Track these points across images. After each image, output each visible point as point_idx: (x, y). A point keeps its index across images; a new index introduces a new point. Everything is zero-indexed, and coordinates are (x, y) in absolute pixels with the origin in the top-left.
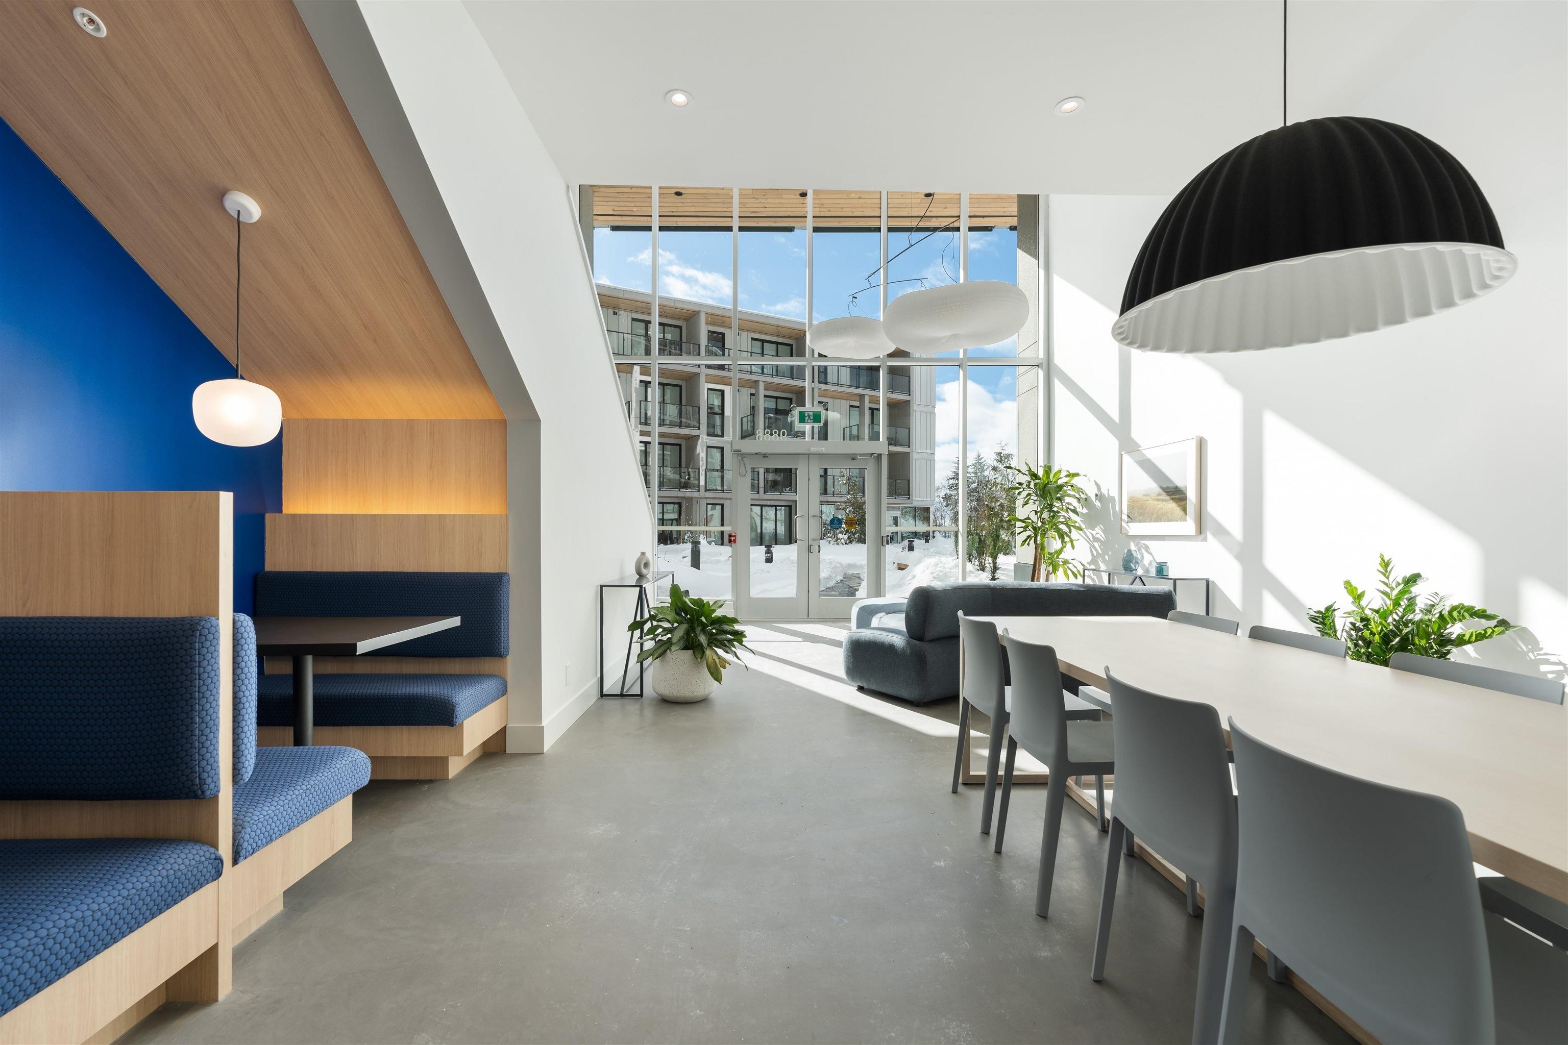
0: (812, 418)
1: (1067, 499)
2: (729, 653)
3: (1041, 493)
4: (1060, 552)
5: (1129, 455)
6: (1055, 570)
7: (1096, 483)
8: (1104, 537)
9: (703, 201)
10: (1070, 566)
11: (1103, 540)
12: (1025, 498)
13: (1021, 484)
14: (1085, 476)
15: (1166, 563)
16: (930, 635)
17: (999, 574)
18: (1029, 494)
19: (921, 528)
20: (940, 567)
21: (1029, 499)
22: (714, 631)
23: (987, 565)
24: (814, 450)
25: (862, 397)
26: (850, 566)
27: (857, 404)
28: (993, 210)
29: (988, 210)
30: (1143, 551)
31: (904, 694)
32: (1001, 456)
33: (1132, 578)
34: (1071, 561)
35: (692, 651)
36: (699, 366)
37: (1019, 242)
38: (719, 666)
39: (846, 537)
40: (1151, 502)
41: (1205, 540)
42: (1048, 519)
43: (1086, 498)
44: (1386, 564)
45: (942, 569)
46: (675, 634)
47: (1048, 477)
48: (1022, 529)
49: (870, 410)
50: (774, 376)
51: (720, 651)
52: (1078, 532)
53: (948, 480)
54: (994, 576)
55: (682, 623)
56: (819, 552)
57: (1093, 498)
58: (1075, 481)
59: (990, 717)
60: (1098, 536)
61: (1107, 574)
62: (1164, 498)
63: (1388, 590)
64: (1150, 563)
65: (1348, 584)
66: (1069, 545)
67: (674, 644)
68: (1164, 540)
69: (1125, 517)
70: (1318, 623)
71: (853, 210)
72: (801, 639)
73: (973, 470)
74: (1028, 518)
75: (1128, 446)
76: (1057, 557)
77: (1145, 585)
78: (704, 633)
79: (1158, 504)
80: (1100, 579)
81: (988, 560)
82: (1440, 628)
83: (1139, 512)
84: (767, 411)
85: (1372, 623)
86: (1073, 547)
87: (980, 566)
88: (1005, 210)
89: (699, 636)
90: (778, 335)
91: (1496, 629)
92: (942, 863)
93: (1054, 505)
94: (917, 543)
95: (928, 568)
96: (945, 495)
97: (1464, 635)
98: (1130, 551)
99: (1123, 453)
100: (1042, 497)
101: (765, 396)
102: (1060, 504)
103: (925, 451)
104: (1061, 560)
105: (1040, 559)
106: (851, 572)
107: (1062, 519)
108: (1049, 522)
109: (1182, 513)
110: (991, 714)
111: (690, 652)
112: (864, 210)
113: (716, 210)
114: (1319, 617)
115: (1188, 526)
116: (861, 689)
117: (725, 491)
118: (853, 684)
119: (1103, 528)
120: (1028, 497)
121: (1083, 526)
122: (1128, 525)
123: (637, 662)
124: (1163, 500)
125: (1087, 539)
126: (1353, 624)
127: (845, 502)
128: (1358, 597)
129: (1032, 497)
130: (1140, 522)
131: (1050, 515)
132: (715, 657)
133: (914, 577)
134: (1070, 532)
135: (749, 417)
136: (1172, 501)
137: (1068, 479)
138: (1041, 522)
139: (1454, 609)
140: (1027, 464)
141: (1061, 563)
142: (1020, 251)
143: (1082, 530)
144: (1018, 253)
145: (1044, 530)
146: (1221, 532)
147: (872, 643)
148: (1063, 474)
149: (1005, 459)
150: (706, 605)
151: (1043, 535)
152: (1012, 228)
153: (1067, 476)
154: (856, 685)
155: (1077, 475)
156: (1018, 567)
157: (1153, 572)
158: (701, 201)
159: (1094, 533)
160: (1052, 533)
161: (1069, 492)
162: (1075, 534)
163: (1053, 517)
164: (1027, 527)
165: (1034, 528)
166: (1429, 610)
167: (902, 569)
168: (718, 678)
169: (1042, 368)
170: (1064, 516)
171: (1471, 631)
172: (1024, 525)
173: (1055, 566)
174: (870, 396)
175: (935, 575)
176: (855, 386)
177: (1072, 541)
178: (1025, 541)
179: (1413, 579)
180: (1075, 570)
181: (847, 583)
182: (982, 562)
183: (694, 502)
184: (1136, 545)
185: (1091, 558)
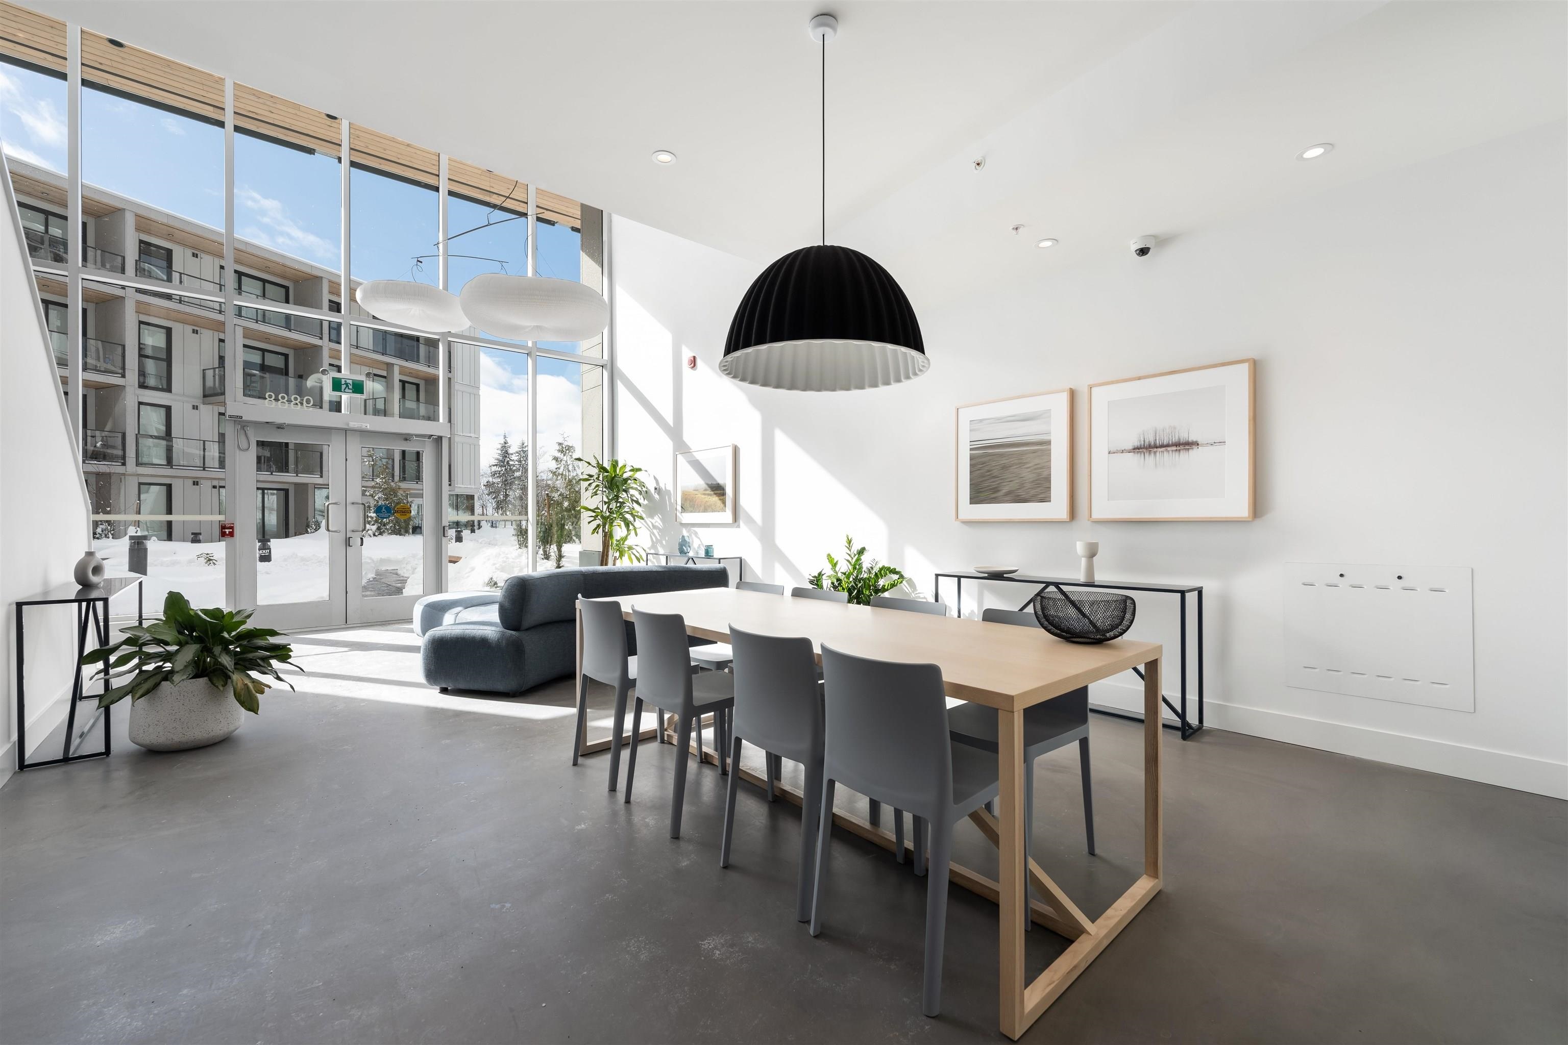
0: (351, 387)
1: (632, 492)
2: (267, 674)
3: (609, 485)
4: (625, 539)
5: (683, 456)
6: (621, 555)
7: (655, 478)
8: (661, 524)
9: (164, 69)
10: (634, 551)
11: (661, 527)
12: (594, 489)
13: (591, 476)
14: (646, 471)
15: (712, 546)
16: (526, 623)
17: (564, 562)
18: (597, 486)
19: (464, 517)
20: (503, 558)
21: (598, 490)
22: (238, 649)
23: (552, 554)
24: (354, 425)
25: (389, 366)
26: (382, 561)
27: (384, 373)
28: (557, 206)
29: (552, 204)
30: (693, 536)
31: (500, 687)
32: (562, 447)
33: (686, 559)
34: (634, 547)
35: (206, 678)
36: (123, 287)
37: (582, 245)
38: (254, 692)
39: (374, 528)
40: (700, 495)
41: (738, 526)
42: (616, 509)
43: (646, 491)
44: (849, 542)
45: (505, 559)
46: (177, 659)
47: (615, 471)
48: (593, 518)
49: (401, 383)
50: (259, 322)
51: (254, 674)
52: (640, 521)
53: (491, 466)
54: (559, 564)
55: (187, 643)
56: (362, 545)
57: (653, 491)
58: (638, 475)
59: (614, 687)
60: (657, 524)
61: (665, 557)
62: (710, 493)
63: (850, 559)
64: (699, 547)
65: (829, 556)
66: (633, 532)
67: (177, 672)
68: (709, 527)
69: (679, 508)
70: (814, 585)
71: (399, 156)
72: (346, 649)
73: (518, 457)
74: (597, 508)
75: (681, 447)
76: (623, 544)
77: (695, 564)
78: (227, 653)
79: (705, 498)
80: (658, 560)
81: (553, 548)
82: (875, 582)
83: (689, 503)
84: (247, 365)
85: (843, 582)
86: (636, 535)
87: (544, 555)
88: (567, 209)
89: (220, 658)
90: (266, 270)
91: (899, 580)
92: (583, 826)
93: (620, 497)
94: (466, 533)
95: (489, 559)
96: (487, 482)
97: (885, 586)
98: (683, 537)
99: (677, 453)
100: (610, 489)
101: (245, 346)
102: (626, 496)
103: (469, 435)
104: (626, 546)
105: (608, 546)
106: (384, 568)
107: (626, 509)
108: (617, 512)
109: (722, 505)
110: (616, 684)
111: (203, 681)
112: (413, 160)
113: (186, 88)
114: (814, 580)
115: (727, 516)
116: (444, 691)
117: (174, 467)
118: (436, 687)
119: (661, 517)
120: (597, 488)
121: (644, 516)
122: (682, 515)
123: (99, 708)
124: (709, 495)
125: (648, 528)
126: (833, 583)
127: (373, 487)
128: (835, 565)
129: (601, 489)
130: (691, 512)
131: (616, 505)
132: (247, 681)
133: (473, 569)
134: (635, 521)
135: (217, 370)
136: (715, 496)
137: (632, 473)
138: (609, 512)
139: (881, 570)
140: (595, 458)
141: (626, 549)
142: (584, 254)
143: (643, 519)
144: (581, 255)
145: (611, 519)
146: (750, 521)
147: (459, 640)
148: (628, 469)
149: (566, 450)
150: (226, 618)
151: (611, 524)
152: (574, 229)
153: (631, 471)
154: (438, 688)
155: (640, 470)
156: (584, 556)
157: (702, 554)
158: (160, 68)
159: (653, 521)
160: (618, 522)
161: (632, 485)
162: (638, 523)
163: (620, 507)
164: (597, 516)
165: (603, 517)
166: (870, 571)
167: (455, 562)
168: (251, 705)
169: (606, 369)
170: (629, 506)
171: (888, 582)
172: (594, 514)
173: (622, 551)
174: (401, 366)
175: (497, 566)
176: (381, 353)
177: (635, 529)
178: (595, 529)
179: (861, 551)
180: (638, 555)
181: (382, 581)
182: (546, 551)
183: (113, 479)
184: (688, 532)
185: (651, 543)
